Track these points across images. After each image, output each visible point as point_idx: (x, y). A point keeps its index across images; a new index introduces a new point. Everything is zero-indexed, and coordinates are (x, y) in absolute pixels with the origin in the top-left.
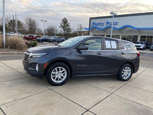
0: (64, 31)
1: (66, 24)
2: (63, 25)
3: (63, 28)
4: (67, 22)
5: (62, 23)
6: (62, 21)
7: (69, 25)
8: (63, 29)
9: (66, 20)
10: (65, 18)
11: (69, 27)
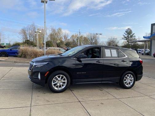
0: (127, 43)
1: (130, 35)
2: (126, 36)
3: (127, 39)
6: (125, 33)
7: (134, 35)
8: (126, 41)
9: (131, 31)
11: (134, 38)
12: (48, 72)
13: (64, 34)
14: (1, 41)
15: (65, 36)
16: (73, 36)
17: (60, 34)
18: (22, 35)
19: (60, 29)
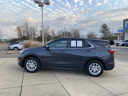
0: (103, 35)
1: (105, 29)
2: (102, 30)
3: (103, 32)
4: (106, 27)
5: (102, 29)
6: (101, 27)
7: (109, 29)
9: (106, 26)
10: (104, 24)
11: (108, 31)
14: (1, 37)
17: (48, 30)
18: (17, 32)
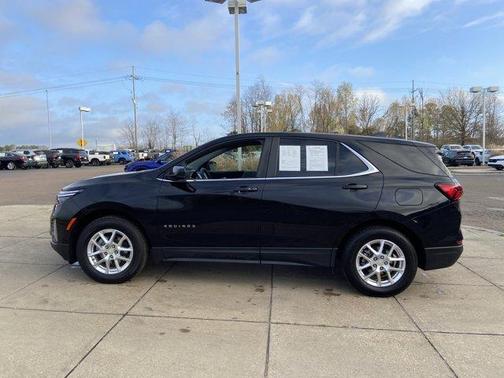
12: (74, 220)
13: (359, 105)
15: (363, 111)
16: (395, 107)
19: (345, 89)
